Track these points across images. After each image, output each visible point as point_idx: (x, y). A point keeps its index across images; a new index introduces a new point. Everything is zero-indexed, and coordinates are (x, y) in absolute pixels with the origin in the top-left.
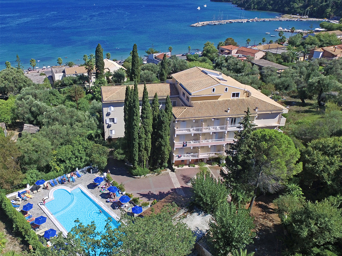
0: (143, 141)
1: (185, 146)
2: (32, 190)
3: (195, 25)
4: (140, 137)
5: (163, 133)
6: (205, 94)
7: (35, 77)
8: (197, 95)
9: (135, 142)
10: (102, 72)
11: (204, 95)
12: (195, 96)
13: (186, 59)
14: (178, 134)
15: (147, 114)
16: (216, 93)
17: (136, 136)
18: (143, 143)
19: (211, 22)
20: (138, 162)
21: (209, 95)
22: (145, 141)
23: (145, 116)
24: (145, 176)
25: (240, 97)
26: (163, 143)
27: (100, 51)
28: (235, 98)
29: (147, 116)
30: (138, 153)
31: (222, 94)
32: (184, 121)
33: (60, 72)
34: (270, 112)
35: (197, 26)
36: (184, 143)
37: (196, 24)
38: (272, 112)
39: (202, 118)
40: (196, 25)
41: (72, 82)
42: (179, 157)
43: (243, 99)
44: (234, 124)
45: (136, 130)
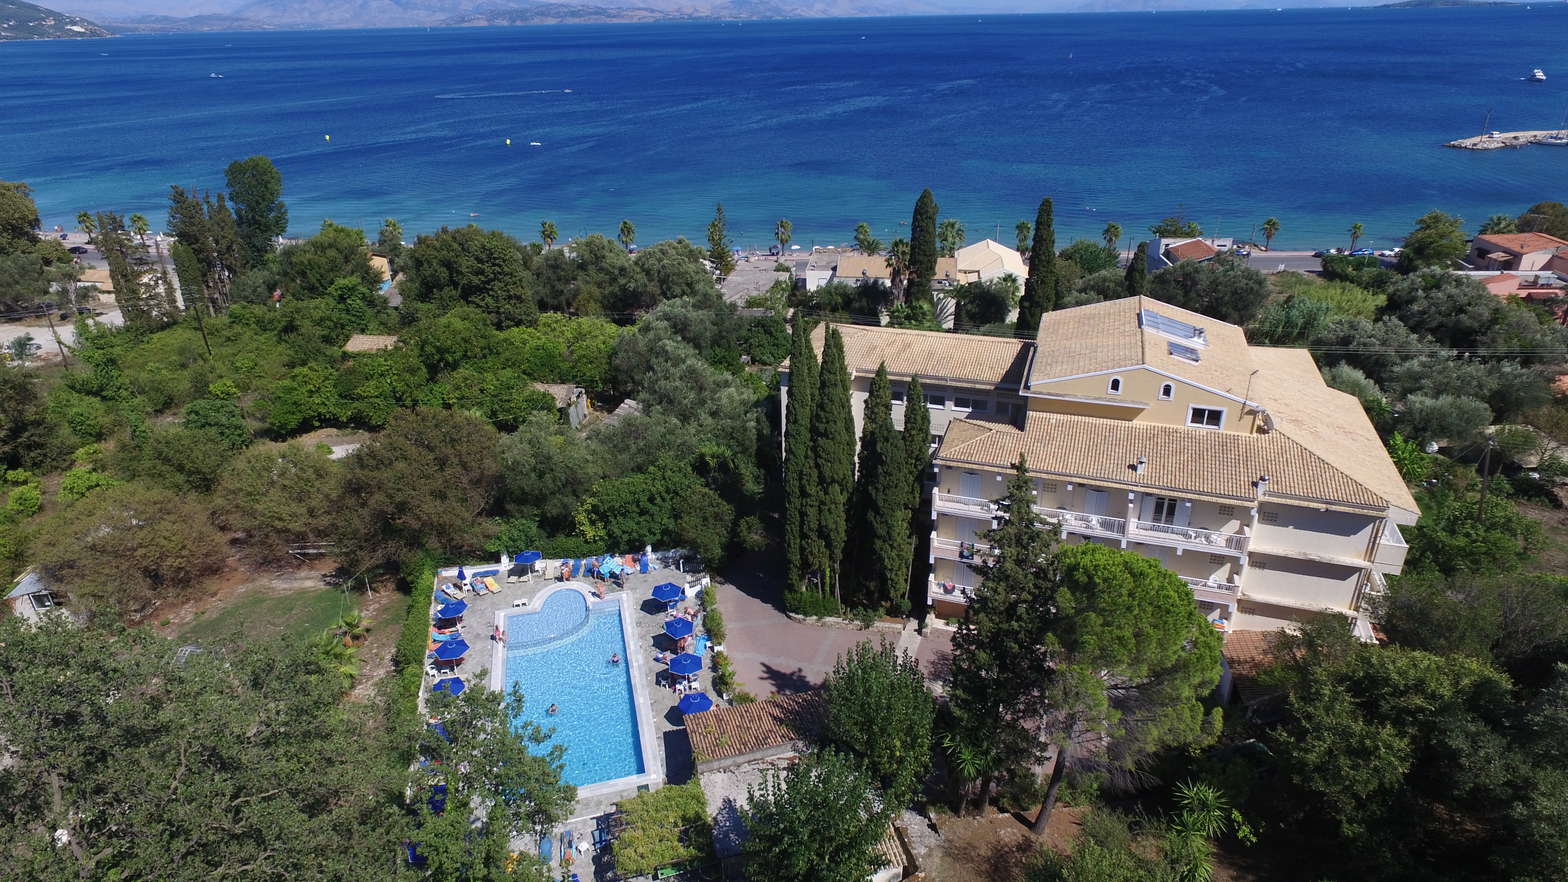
0: (811, 506)
1: (967, 558)
2: (511, 573)
3: (1468, 142)
4: (804, 494)
5: (881, 496)
6: (1080, 396)
7: (758, 275)
8: (1049, 394)
9: (790, 503)
10: (924, 282)
11: (1076, 396)
12: (1040, 393)
13: (1321, 269)
14: (945, 510)
15: (828, 422)
16: (1122, 398)
17: (793, 486)
18: (812, 512)
19: (1554, 133)
20: (799, 569)
21: (1095, 399)
22: (820, 511)
23: (821, 427)
24: (818, 620)
25: (1225, 428)
26: (881, 531)
27: (927, 212)
28: (1204, 429)
29: (826, 430)
30: (798, 541)
31: (1147, 404)
32: (971, 472)
33: (823, 268)
34: (1322, 507)
35: (1479, 147)
36: (965, 546)
37: (1476, 140)
38: (1334, 508)
39: (1044, 476)
40: (1475, 145)
41: (840, 300)
42: (947, 591)
43: (1236, 438)
44: (1167, 522)
45: (791, 467)
